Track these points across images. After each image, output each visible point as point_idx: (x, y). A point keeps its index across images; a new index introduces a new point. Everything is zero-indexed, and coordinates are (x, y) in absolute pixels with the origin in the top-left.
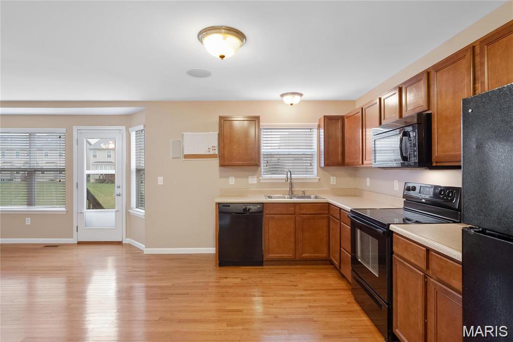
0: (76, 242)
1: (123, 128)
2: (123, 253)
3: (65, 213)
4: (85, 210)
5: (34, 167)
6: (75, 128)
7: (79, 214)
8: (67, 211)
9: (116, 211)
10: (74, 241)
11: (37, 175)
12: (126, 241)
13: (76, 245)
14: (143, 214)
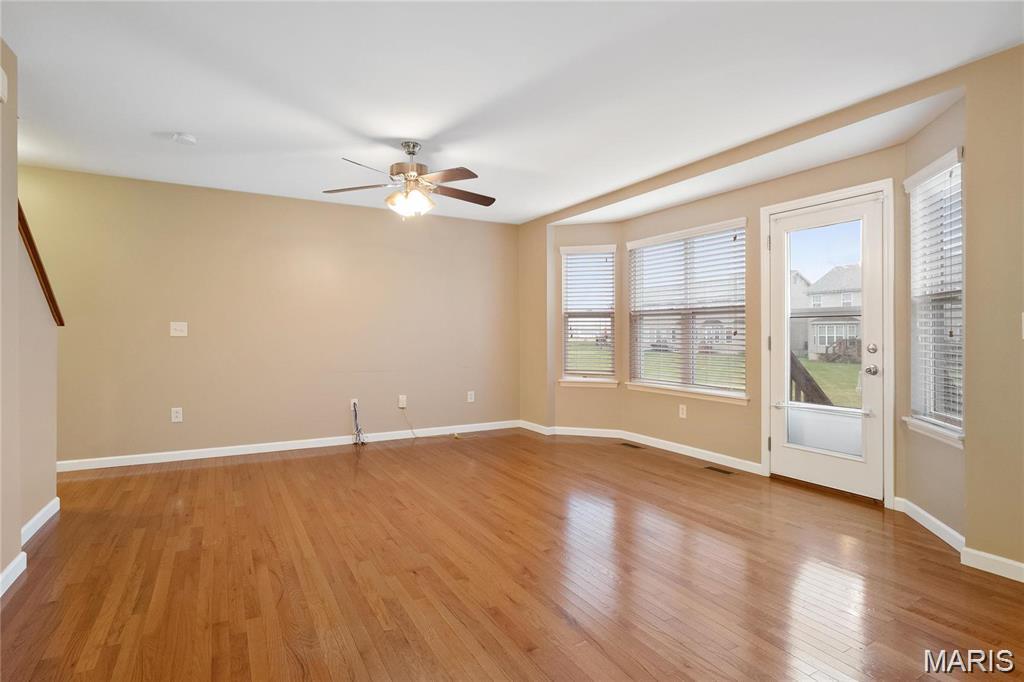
0: (768, 475)
1: (886, 185)
2: (884, 536)
3: (745, 404)
4: (787, 403)
5: (692, 306)
6: (764, 212)
7: (773, 409)
8: (749, 401)
9: (867, 415)
10: (762, 469)
11: (697, 321)
12: (896, 503)
13: (768, 481)
14: (956, 435)
